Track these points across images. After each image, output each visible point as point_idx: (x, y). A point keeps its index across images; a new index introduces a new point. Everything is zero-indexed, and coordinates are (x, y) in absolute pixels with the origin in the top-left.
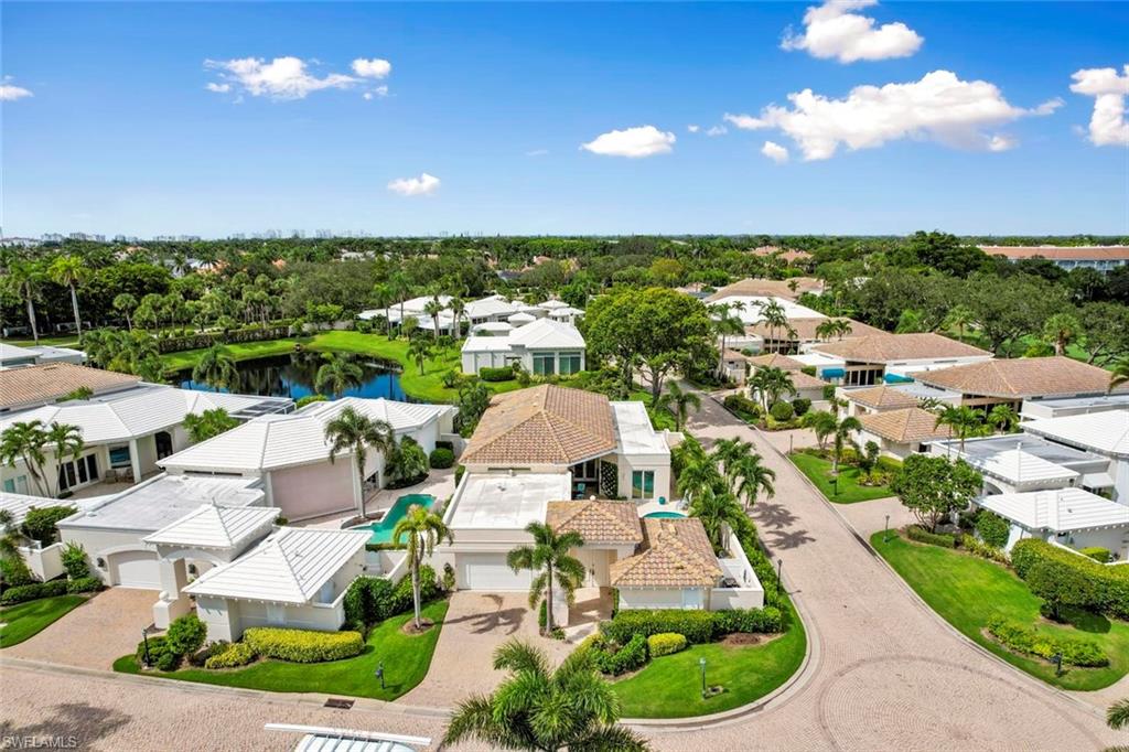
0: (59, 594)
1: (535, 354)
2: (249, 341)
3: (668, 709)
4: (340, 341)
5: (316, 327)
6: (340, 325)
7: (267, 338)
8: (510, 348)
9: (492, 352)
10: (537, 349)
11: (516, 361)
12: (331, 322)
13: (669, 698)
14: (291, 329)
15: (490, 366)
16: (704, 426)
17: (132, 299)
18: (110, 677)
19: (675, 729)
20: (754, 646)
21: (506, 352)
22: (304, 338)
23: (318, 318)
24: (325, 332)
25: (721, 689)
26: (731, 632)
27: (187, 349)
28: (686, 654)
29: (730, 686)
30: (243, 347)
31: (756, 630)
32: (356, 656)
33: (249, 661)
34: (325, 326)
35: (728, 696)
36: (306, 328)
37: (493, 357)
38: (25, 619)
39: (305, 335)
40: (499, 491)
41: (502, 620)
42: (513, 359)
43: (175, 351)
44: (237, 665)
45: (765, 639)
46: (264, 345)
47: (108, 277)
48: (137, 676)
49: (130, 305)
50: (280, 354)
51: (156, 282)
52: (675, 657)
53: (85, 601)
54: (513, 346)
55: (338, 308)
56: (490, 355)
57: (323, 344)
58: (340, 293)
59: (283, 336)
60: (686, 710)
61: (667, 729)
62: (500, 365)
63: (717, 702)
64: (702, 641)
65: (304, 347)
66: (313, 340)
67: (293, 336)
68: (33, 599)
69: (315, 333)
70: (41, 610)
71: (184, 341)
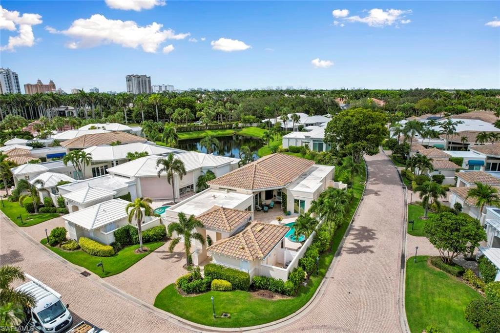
0: (54, 212)
1: (314, 141)
2: (216, 129)
3: (194, 317)
4: (252, 131)
5: (245, 125)
6: (255, 125)
7: (224, 129)
8: (304, 137)
9: (296, 139)
10: (315, 138)
11: (307, 143)
12: (251, 123)
13: (198, 312)
14: (234, 125)
15: (295, 145)
16: (378, 183)
17: (172, 110)
18: (37, 244)
19: (190, 328)
20: (269, 299)
21: (302, 139)
22: (238, 129)
23: (245, 121)
24: (248, 127)
25: (229, 315)
26: (262, 289)
27: (191, 131)
28: (229, 293)
29: (234, 316)
30: (212, 132)
31: (276, 291)
32: (108, 256)
33: (75, 249)
34: (248, 125)
35: (229, 320)
36: (240, 125)
37: (297, 141)
38: (37, 219)
39: (239, 128)
40: (213, 198)
41: (176, 256)
42: (305, 142)
43: (187, 131)
44: (70, 250)
45: (278, 297)
46: (221, 131)
47: (173, 102)
48: (44, 246)
49: (170, 113)
50: (228, 135)
51: (190, 105)
52: (222, 293)
53: (59, 216)
54: (306, 137)
55: (253, 117)
56: (295, 140)
57: (245, 133)
58: (256, 111)
59: (230, 128)
60: (201, 320)
61: (187, 327)
62: (299, 145)
63: (219, 322)
64: (242, 289)
65: (237, 133)
66: (241, 130)
67: (234, 128)
68: (46, 212)
69: (243, 127)
70: (45, 217)
71: (191, 127)
